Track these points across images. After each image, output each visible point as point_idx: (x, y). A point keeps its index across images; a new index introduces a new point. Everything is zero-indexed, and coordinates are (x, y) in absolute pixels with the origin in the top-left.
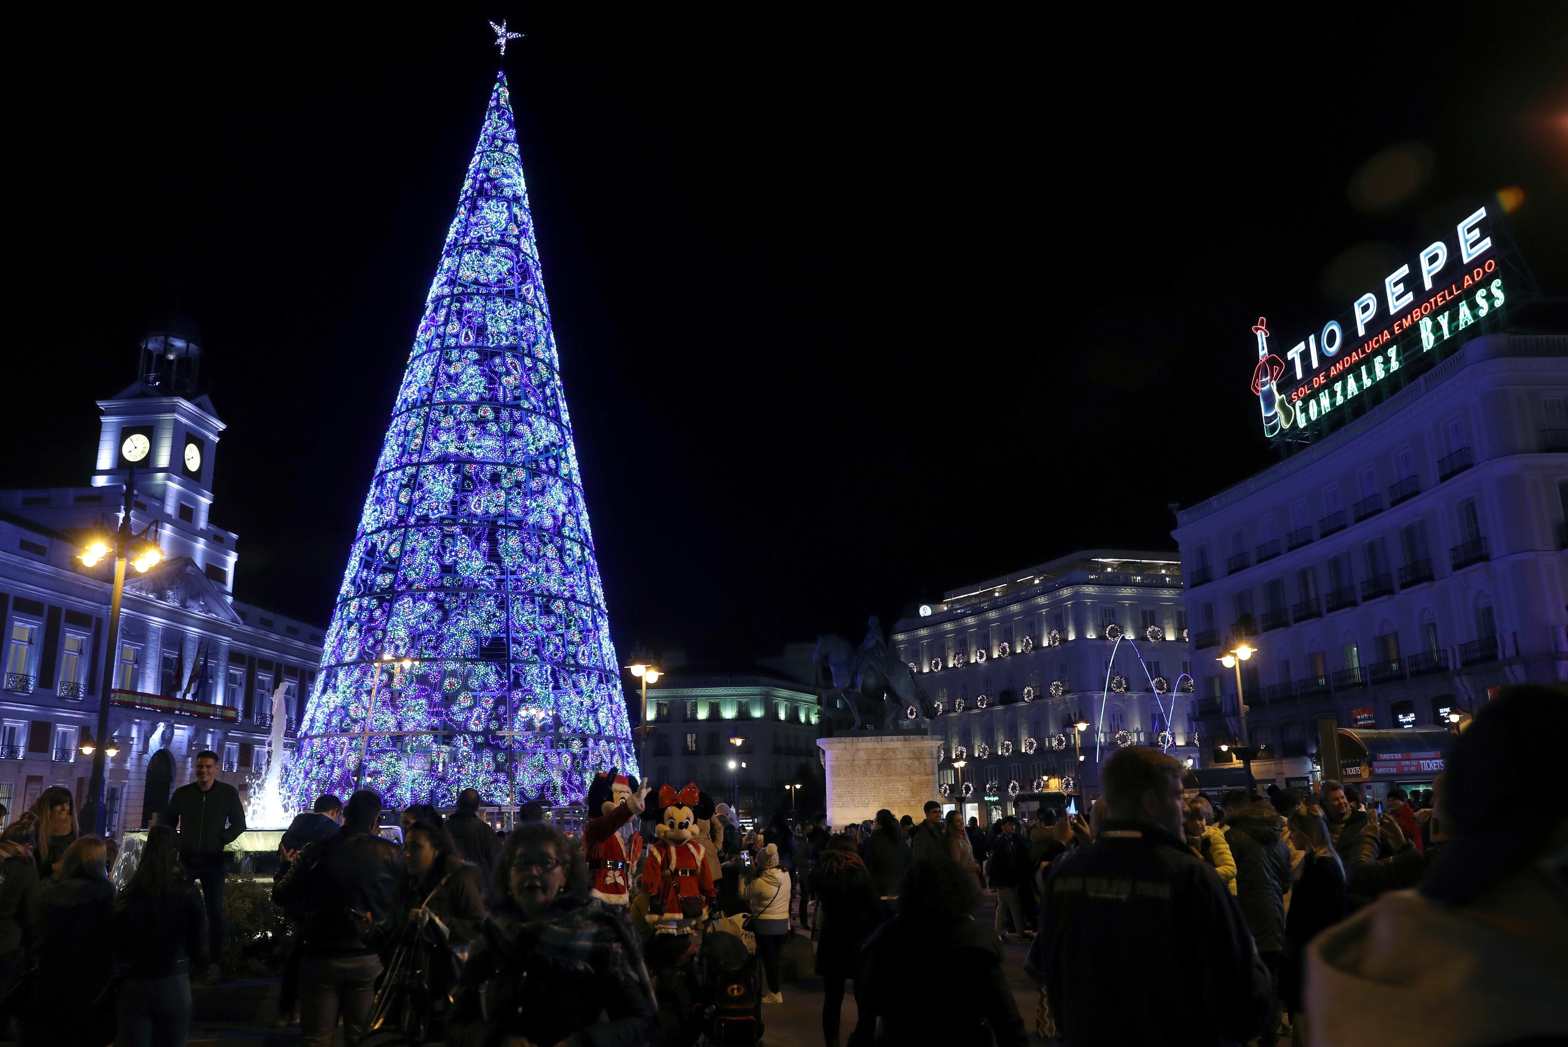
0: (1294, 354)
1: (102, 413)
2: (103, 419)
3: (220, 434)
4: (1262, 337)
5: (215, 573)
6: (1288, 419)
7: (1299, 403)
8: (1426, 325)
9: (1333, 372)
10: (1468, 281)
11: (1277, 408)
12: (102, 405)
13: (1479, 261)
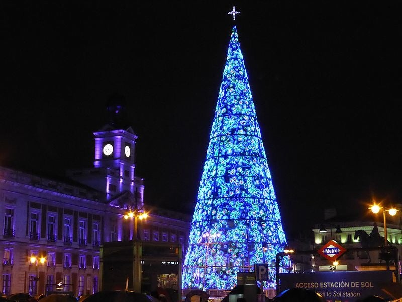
1: (96, 137)
2: (96, 139)
3: (136, 140)
5: (137, 194)
12: (95, 134)
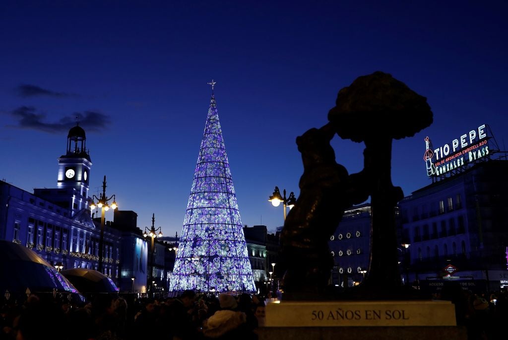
0: (436, 151)
4: (427, 143)
6: (434, 172)
7: (437, 168)
8: (470, 153)
9: (447, 160)
10: (480, 144)
11: (431, 167)
13: (483, 139)
